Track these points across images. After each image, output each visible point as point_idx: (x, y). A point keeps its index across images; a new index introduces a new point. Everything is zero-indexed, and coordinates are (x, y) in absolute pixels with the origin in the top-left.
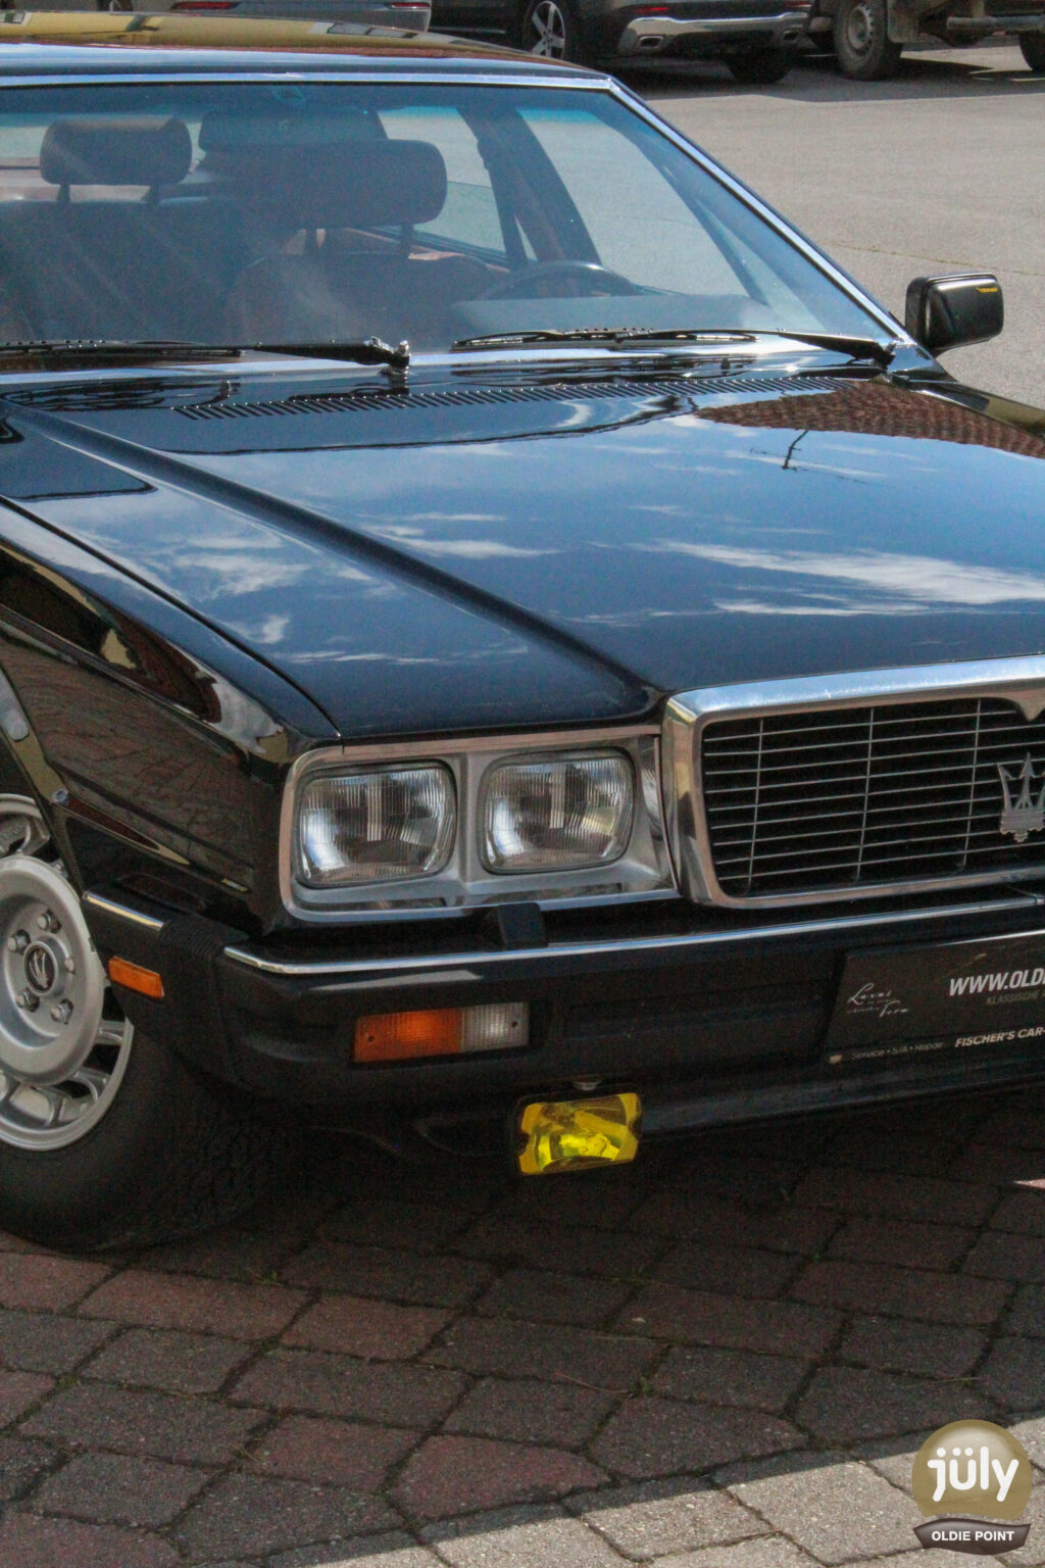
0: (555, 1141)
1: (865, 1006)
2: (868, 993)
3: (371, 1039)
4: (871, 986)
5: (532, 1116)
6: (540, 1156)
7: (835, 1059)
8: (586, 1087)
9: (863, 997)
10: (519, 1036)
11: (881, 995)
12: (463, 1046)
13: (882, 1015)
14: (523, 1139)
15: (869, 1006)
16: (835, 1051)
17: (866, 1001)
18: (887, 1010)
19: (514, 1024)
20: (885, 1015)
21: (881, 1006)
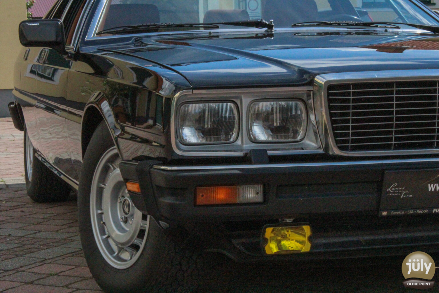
0: (279, 243)
1: (394, 193)
2: (395, 187)
3: (203, 196)
4: (396, 184)
5: (269, 232)
6: (272, 248)
7: (385, 213)
8: (289, 220)
9: (393, 189)
10: (259, 198)
11: (400, 189)
12: (238, 201)
13: (402, 197)
14: (266, 241)
15: (396, 193)
16: (384, 211)
17: (395, 190)
18: (403, 195)
19: (257, 193)
20: (403, 197)
21: (401, 193)
